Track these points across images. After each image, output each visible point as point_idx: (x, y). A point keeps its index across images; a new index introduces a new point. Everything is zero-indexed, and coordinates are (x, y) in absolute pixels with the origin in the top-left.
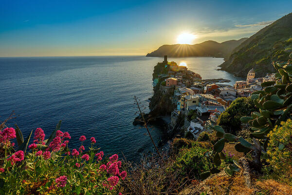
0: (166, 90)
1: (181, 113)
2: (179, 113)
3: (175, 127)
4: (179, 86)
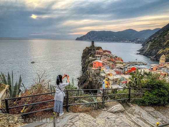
0: (93, 71)
4: (104, 68)
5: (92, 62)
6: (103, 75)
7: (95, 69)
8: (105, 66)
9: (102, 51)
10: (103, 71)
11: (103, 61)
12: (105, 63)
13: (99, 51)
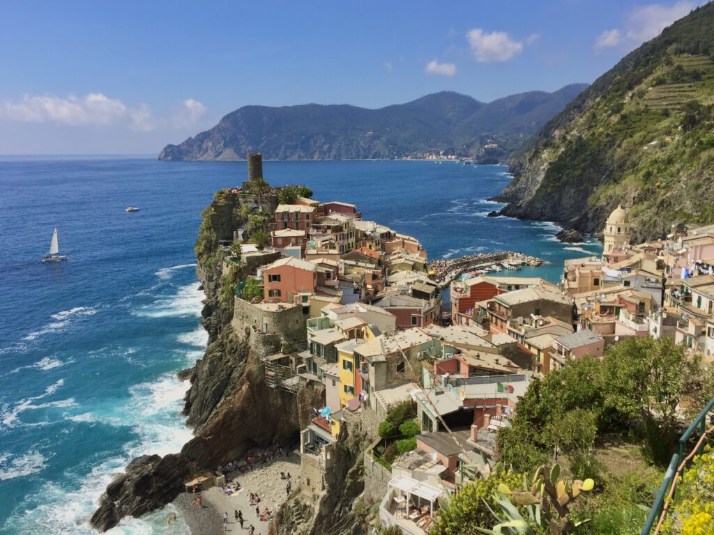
0: (266, 320)
1: (344, 426)
2: (336, 429)
3: (324, 502)
4: (329, 299)
5: (259, 272)
6: (324, 337)
8: (332, 287)
9: (311, 209)
10: (326, 314)
11: (320, 261)
12: (331, 270)
13: (292, 208)
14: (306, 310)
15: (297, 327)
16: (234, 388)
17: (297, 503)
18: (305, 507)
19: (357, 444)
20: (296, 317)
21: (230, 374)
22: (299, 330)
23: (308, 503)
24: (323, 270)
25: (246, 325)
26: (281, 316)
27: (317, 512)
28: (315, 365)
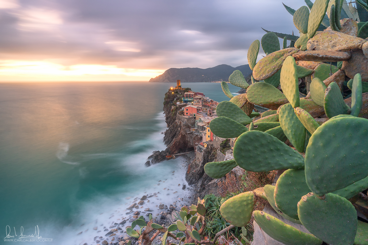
0: (185, 120)
1: (208, 145)
2: (205, 146)
3: (202, 164)
4: (201, 115)
5: (182, 108)
6: (201, 124)
7: (187, 117)
8: (201, 113)
9: (193, 94)
10: (200, 119)
11: (197, 106)
12: (200, 109)
13: (189, 93)
14: (195, 118)
15: (193, 122)
16: (177, 136)
17: (195, 163)
18: (197, 164)
19: (211, 150)
20: (193, 119)
21: (176, 133)
22: (193, 123)
23: (198, 163)
24: (198, 108)
25: (180, 121)
26: (189, 119)
27: (200, 165)
28: (198, 131)
